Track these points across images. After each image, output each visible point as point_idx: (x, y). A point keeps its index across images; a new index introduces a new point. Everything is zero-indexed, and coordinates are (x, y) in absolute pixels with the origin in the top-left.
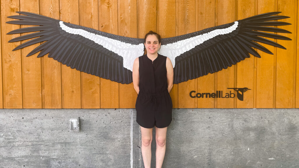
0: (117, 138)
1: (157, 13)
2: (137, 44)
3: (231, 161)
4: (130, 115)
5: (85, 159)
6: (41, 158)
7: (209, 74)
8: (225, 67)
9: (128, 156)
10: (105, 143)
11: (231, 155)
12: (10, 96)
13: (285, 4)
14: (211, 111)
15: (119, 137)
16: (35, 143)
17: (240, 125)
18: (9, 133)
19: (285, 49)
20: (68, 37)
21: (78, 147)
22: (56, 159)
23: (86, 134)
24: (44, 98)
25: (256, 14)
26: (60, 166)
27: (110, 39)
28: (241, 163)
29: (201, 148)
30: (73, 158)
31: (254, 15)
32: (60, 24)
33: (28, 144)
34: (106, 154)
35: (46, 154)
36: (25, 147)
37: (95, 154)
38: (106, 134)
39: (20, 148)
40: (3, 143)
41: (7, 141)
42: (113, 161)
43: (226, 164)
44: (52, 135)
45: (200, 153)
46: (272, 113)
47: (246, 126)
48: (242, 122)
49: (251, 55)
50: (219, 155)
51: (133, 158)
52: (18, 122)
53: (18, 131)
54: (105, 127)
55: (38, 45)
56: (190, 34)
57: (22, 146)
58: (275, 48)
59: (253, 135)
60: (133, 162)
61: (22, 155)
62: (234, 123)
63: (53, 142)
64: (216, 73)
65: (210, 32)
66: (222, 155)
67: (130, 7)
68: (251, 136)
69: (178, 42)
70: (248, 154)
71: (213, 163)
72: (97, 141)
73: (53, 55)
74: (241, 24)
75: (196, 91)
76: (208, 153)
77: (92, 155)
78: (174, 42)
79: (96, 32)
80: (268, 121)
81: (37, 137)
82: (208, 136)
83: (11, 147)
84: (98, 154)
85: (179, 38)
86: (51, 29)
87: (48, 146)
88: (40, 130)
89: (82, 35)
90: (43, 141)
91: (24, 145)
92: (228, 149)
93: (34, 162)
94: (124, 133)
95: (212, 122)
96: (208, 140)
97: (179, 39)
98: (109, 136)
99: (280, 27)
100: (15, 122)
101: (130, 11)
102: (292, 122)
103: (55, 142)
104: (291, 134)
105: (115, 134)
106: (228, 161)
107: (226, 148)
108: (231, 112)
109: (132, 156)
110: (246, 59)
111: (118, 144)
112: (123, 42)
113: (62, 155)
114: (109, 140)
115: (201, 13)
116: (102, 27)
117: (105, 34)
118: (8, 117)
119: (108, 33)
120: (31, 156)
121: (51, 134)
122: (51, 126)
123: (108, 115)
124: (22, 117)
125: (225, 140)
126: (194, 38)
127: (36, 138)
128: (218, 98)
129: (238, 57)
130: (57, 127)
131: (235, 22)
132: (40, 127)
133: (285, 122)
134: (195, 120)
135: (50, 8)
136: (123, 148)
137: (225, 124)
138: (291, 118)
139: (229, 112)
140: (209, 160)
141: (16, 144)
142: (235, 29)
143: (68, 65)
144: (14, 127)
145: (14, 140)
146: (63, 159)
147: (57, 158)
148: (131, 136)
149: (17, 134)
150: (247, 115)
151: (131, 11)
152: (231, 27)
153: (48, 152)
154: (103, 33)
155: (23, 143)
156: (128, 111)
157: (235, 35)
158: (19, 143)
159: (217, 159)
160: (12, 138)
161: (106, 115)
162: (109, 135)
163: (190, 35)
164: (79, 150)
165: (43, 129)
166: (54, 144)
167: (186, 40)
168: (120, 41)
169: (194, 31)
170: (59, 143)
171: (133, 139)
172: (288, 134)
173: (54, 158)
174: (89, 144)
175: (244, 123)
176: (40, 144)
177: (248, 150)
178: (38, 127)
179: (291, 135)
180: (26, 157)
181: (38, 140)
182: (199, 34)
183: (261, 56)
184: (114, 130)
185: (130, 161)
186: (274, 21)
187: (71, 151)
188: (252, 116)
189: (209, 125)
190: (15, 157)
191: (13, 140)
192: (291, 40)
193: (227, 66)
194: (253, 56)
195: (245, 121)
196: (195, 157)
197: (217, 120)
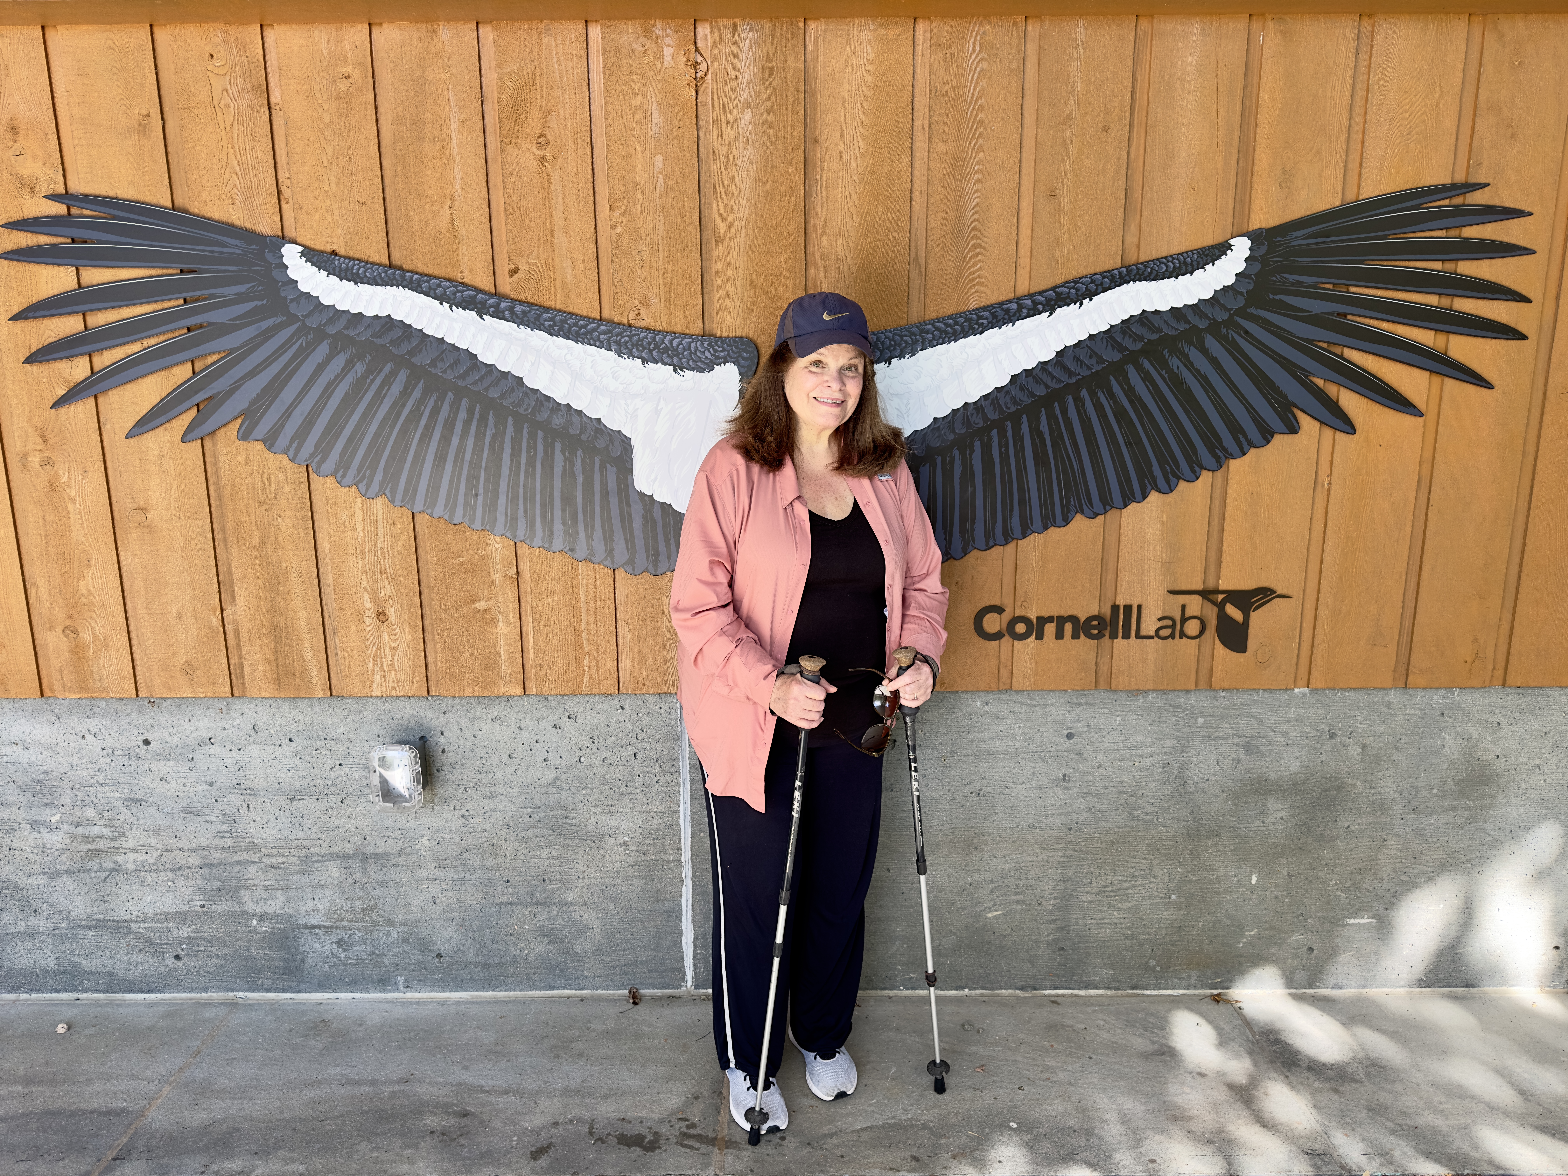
0: (614, 833)
1: (807, 194)
2: (702, 370)
3: (1164, 932)
4: (673, 723)
5: (461, 926)
6: (255, 922)
7: (1079, 522)
8: (1161, 481)
9: (669, 913)
10: (555, 854)
11: (1167, 905)
12: (67, 637)
13: (1513, 136)
14: (1080, 704)
15: (625, 825)
16: (217, 856)
17: (1222, 769)
18: (90, 813)
19: (1488, 385)
20: (332, 330)
21: (424, 873)
22: (325, 927)
23: (463, 816)
24: (239, 646)
25: (1351, 196)
26: (347, 958)
27: (561, 340)
28: (1211, 942)
29: (1023, 876)
30: (405, 923)
31: (1339, 203)
32: (285, 261)
33: (183, 862)
34: (562, 904)
35: (275, 905)
36: (169, 873)
37: (511, 904)
38: (561, 812)
39: (150, 878)
40: (64, 858)
41: (84, 847)
42: (597, 935)
43: (1141, 945)
44: (295, 821)
45: (1019, 897)
46: (1383, 709)
47: (1248, 771)
48: (1234, 756)
49: (1304, 420)
50: (1110, 906)
51: (694, 922)
52: (125, 760)
53: (129, 800)
54: (556, 779)
55: (182, 373)
56: (984, 308)
57: (155, 868)
58: (1437, 380)
59: (1282, 814)
60: (696, 939)
61: (160, 908)
62: (1194, 759)
63: (304, 852)
64: (1112, 514)
65: (1096, 298)
66: (1125, 905)
67: (659, 161)
68: (1270, 819)
69: (921, 354)
70: (1249, 900)
71: (1079, 942)
72: (516, 844)
73: (264, 427)
74: (1263, 249)
75: (1007, 603)
76: (1055, 899)
77: (494, 909)
78: (901, 356)
79: (483, 303)
80: (1364, 747)
81: (225, 827)
82: (1058, 821)
83: (104, 875)
84: (525, 906)
85: (927, 332)
86: (242, 288)
87: (282, 872)
88: (235, 799)
89: (407, 322)
90: (254, 847)
91: (167, 865)
92: (1155, 877)
93: (223, 942)
94: (649, 807)
95: (1080, 754)
96: (1059, 840)
97: (924, 339)
98: (574, 822)
99: (1469, 268)
100: (108, 761)
101: (661, 181)
102: (1480, 753)
103: (312, 850)
104: (1466, 808)
105: (602, 814)
106: (1148, 933)
107: (1144, 877)
108: (1179, 706)
109: (690, 913)
110: (1278, 440)
111: (618, 858)
112: (631, 355)
113: (353, 910)
114: (576, 841)
115: (1053, 194)
116: (514, 272)
117: (532, 315)
118: (73, 737)
119: (547, 309)
120: (205, 915)
121: (288, 815)
122: (284, 776)
123: (566, 723)
124: (141, 738)
125: (1144, 838)
126: (1007, 329)
127: (220, 835)
128: (1119, 642)
129: (1236, 429)
130: (316, 782)
131: (1232, 242)
132: (236, 782)
133: (1447, 750)
134: (998, 745)
135: (227, 174)
136: (645, 878)
137: (1148, 761)
138: (1474, 731)
139: (1171, 709)
140: (1061, 929)
141: (130, 861)
142: (1230, 280)
143: (343, 476)
144: (108, 785)
145: (117, 844)
146: (359, 930)
147: (329, 924)
148: (681, 821)
149: (125, 814)
150: (1261, 722)
151: (666, 186)
152: (1209, 267)
153: (282, 898)
154: (518, 309)
155: (161, 855)
156: (665, 707)
157: (1229, 310)
158: (140, 857)
159: (1100, 926)
160: (106, 831)
161: (555, 726)
162: (573, 818)
163: (986, 314)
164: (435, 888)
165: (247, 791)
166: (307, 862)
167: (962, 341)
168: (612, 354)
169: (1005, 294)
170: (330, 857)
171: (693, 833)
172: (1454, 808)
173: (314, 922)
174: (476, 861)
175: (1242, 757)
176: (239, 863)
177: (1253, 882)
178: (222, 781)
179: (1467, 813)
180: (182, 917)
181: (229, 842)
182: (1034, 312)
183: (1358, 427)
184: (596, 796)
185: (680, 933)
186: (1442, 233)
187: (393, 892)
188: (1285, 728)
189: (1064, 771)
190: (128, 917)
191: (111, 844)
192: (1521, 336)
193: (1173, 480)
194: (1318, 424)
195: (1249, 748)
196: (990, 915)
197: (1106, 745)
